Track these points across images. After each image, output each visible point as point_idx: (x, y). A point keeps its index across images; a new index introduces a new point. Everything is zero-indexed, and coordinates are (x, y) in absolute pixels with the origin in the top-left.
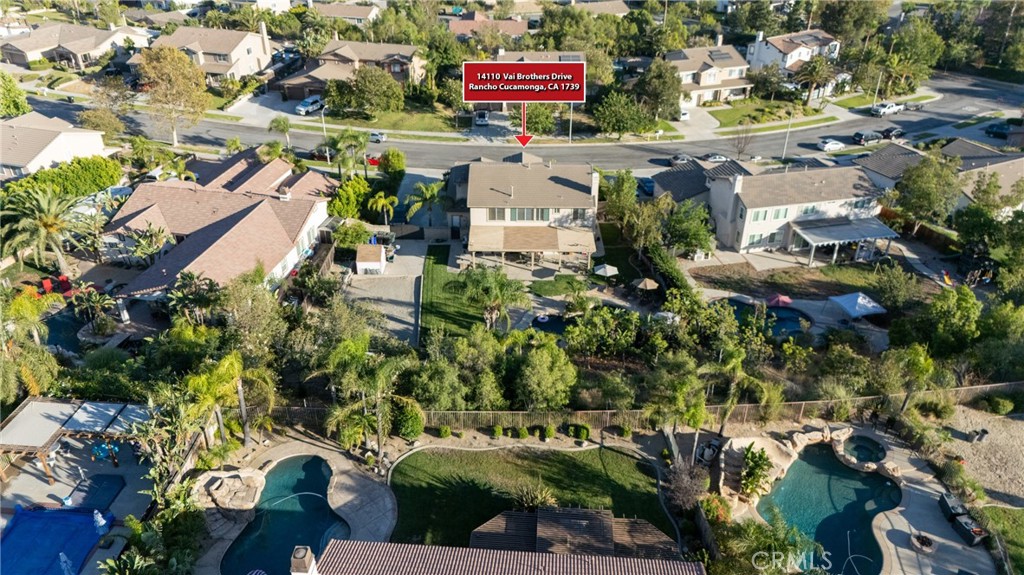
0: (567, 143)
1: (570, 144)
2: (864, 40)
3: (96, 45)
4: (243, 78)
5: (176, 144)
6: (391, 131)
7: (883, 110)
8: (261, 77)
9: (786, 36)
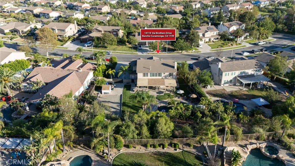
0: (166, 54)
1: (167, 54)
2: (252, 24)
3: (26, 28)
4: (69, 36)
5: (48, 56)
6: (113, 51)
7: (259, 44)
8: (74, 36)
9: (229, 23)
